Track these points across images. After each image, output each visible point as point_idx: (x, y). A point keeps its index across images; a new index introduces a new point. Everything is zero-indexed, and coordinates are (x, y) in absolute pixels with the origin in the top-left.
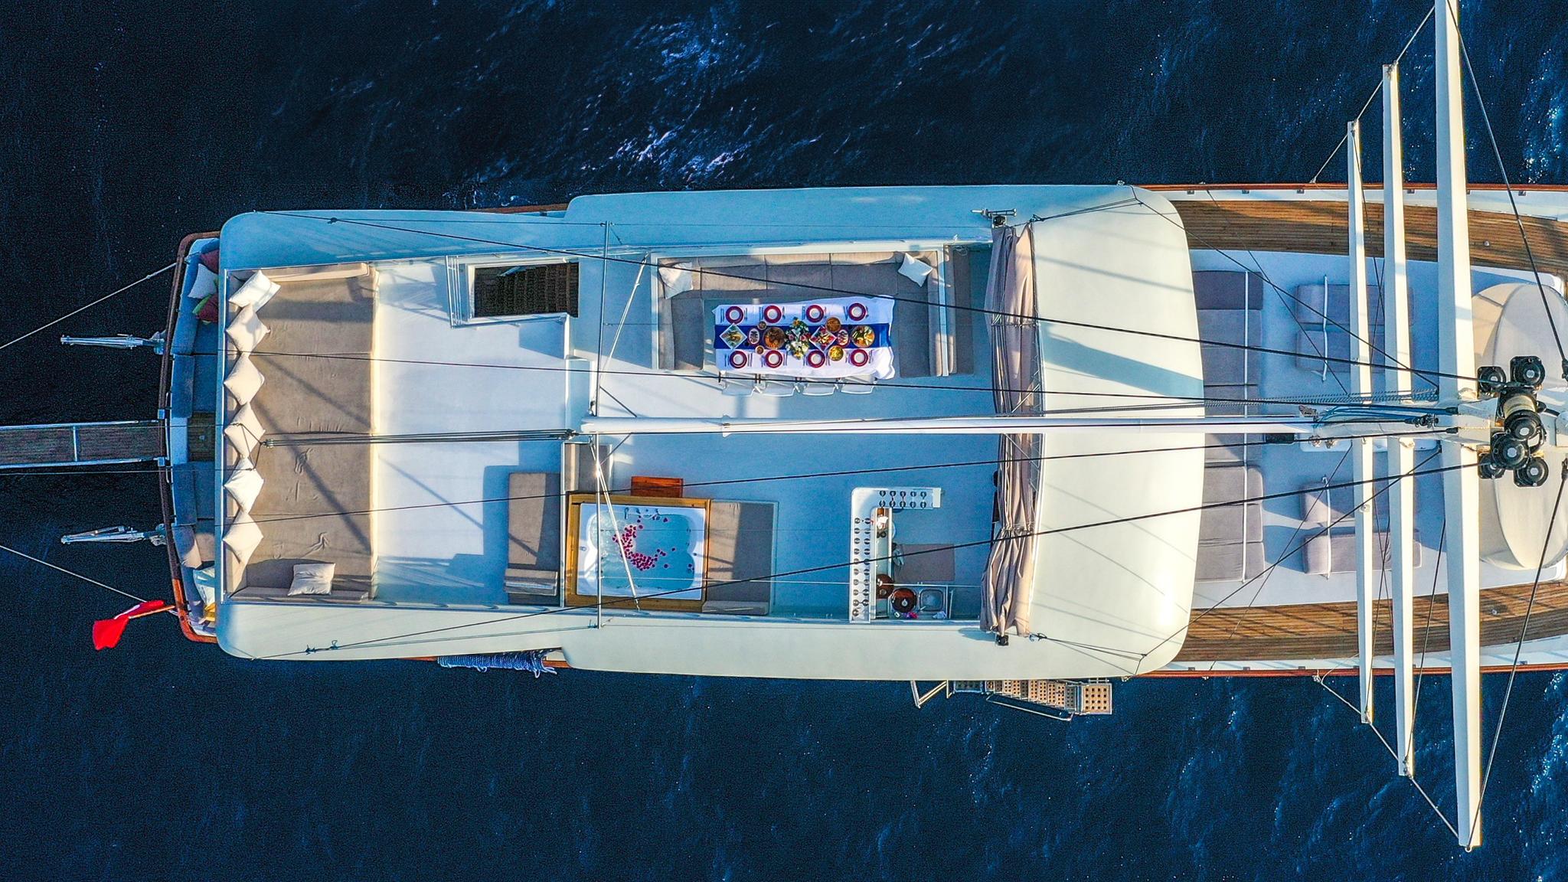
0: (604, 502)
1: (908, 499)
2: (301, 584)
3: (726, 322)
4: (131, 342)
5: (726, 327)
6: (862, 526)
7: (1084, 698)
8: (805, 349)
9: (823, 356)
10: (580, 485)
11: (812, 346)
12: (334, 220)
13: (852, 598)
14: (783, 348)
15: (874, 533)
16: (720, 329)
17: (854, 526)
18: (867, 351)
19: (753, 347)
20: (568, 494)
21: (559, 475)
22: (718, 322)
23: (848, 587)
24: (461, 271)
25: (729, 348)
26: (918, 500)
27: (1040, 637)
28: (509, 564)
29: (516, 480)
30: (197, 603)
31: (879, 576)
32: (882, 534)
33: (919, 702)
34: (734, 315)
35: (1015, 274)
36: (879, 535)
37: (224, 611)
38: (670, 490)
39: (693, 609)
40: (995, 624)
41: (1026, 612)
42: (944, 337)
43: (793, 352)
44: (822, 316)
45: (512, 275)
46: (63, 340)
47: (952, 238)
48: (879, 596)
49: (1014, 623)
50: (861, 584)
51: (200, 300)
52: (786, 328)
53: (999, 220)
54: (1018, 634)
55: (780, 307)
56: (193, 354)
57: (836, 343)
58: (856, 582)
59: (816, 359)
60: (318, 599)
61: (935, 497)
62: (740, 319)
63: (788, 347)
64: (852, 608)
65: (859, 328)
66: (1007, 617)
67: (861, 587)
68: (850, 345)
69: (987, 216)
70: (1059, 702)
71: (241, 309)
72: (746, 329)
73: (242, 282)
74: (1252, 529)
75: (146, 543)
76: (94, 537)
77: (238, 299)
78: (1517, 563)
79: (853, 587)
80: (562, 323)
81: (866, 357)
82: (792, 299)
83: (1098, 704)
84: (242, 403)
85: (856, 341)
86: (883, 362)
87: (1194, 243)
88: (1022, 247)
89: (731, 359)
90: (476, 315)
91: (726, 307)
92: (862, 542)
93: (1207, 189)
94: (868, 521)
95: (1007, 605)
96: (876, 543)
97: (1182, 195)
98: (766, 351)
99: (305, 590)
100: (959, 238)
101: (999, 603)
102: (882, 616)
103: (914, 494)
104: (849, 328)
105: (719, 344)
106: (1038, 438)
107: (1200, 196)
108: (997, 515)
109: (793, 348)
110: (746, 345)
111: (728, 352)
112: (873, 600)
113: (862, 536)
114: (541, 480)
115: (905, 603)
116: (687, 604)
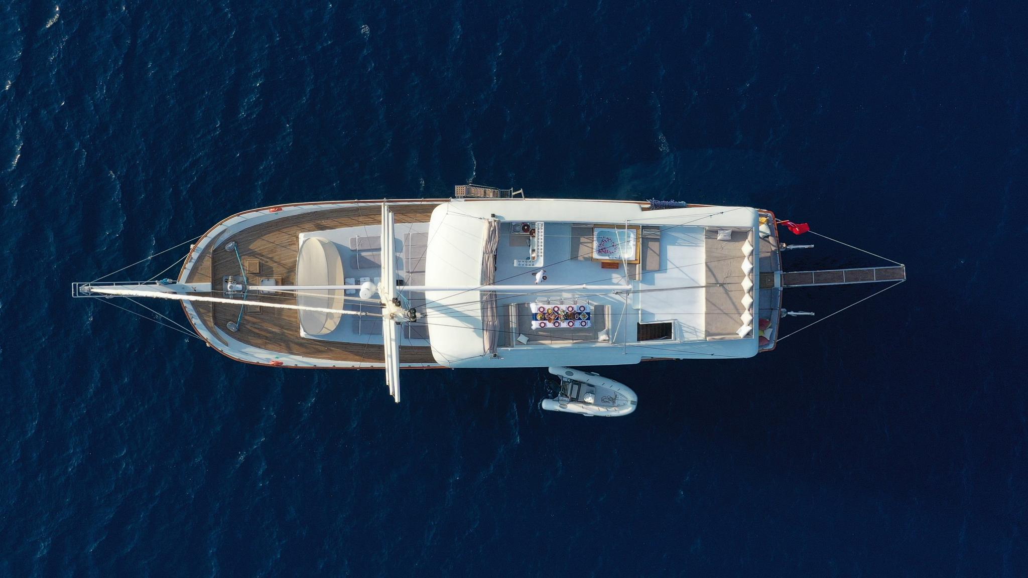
0: (625, 260)
1: (525, 263)
2: (727, 233)
3: (586, 321)
4: (792, 313)
5: (587, 319)
6: (540, 254)
7: (465, 191)
8: (560, 312)
9: (554, 310)
10: (636, 266)
11: (557, 313)
12: (712, 355)
13: (543, 230)
14: (567, 313)
15: (536, 251)
16: (589, 319)
17: (542, 254)
18: (539, 312)
19: (577, 313)
20: (639, 263)
21: (642, 269)
22: (589, 321)
23: (544, 234)
24: (676, 338)
25: (586, 313)
26: (522, 263)
27: (481, 218)
28: (659, 241)
29: (657, 268)
30: (770, 224)
31: (535, 236)
32: (533, 251)
33: (521, 191)
34: (583, 324)
35: (490, 338)
36: (535, 250)
37: (757, 223)
38: (606, 265)
39: (597, 225)
40: (496, 223)
41: (486, 225)
42: (513, 326)
43: (564, 311)
44: (554, 324)
45: (662, 336)
46: (814, 314)
47: (511, 350)
48: (534, 230)
49: (489, 223)
50: (540, 236)
51: (770, 328)
52: (566, 319)
53: (495, 356)
54: (488, 219)
55: (568, 326)
56: (772, 309)
57: (549, 314)
58: (542, 235)
59: (556, 309)
60: (722, 229)
61: (516, 264)
62: (582, 322)
63: (565, 313)
64: (543, 227)
65: (541, 319)
66: (492, 225)
67: (540, 234)
68: (544, 313)
69: (499, 357)
70: (473, 190)
71: (749, 325)
72: (580, 319)
73: (748, 334)
74: (407, 250)
75: (787, 245)
76: (806, 247)
77: (749, 328)
78: (319, 241)
79: (543, 234)
80: (642, 320)
81: (539, 309)
82: (564, 329)
83: (459, 189)
84: (748, 294)
85: (543, 315)
86: (534, 308)
87: (429, 349)
88: (487, 347)
89: (585, 309)
90: (671, 323)
91: (586, 327)
92: (540, 252)
93: (423, 367)
94: (538, 256)
95: (492, 229)
96: (536, 248)
97: (432, 365)
98: (573, 311)
99: (727, 232)
100: (508, 350)
101: (495, 230)
102: (533, 223)
103: (523, 265)
104: (545, 319)
105: (588, 314)
106: (482, 284)
107: (426, 365)
108: (495, 257)
109: (564, 313)
110: (579, 314)
111: (585, 311)
112: (536, 230)
113: (540, 251)
114: (648, 268)
115: (526, 227)
116: (599, 226)
